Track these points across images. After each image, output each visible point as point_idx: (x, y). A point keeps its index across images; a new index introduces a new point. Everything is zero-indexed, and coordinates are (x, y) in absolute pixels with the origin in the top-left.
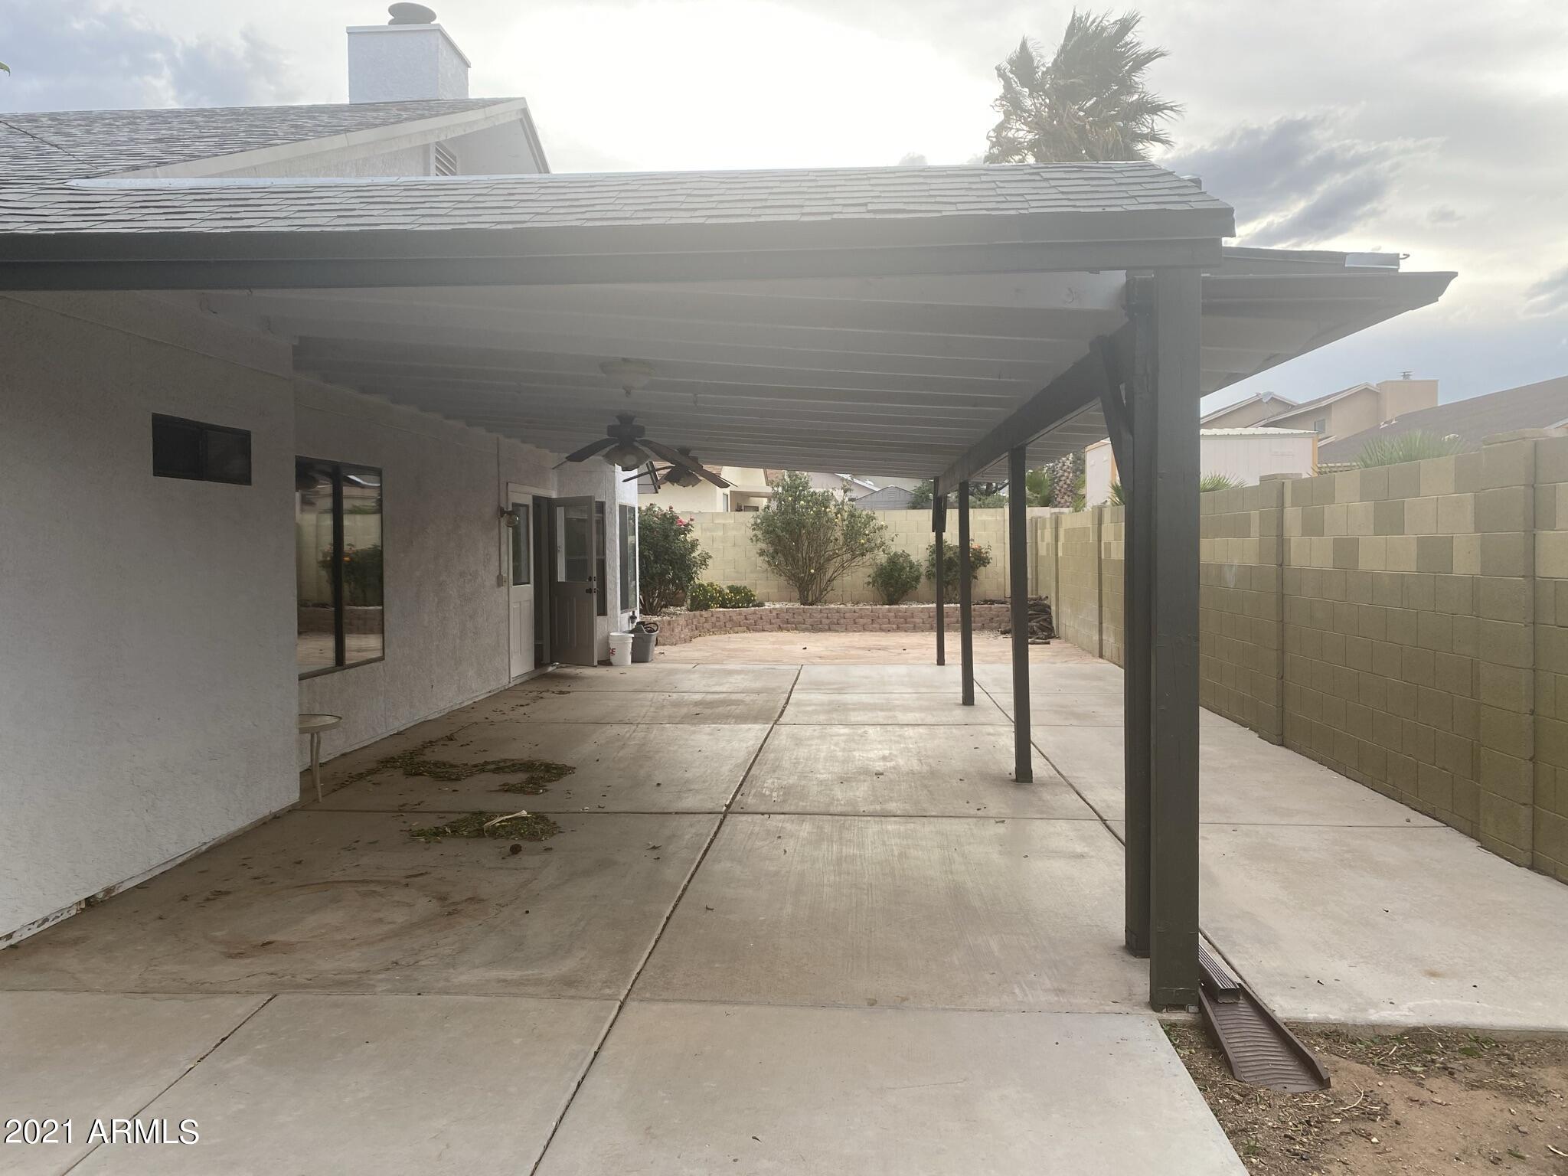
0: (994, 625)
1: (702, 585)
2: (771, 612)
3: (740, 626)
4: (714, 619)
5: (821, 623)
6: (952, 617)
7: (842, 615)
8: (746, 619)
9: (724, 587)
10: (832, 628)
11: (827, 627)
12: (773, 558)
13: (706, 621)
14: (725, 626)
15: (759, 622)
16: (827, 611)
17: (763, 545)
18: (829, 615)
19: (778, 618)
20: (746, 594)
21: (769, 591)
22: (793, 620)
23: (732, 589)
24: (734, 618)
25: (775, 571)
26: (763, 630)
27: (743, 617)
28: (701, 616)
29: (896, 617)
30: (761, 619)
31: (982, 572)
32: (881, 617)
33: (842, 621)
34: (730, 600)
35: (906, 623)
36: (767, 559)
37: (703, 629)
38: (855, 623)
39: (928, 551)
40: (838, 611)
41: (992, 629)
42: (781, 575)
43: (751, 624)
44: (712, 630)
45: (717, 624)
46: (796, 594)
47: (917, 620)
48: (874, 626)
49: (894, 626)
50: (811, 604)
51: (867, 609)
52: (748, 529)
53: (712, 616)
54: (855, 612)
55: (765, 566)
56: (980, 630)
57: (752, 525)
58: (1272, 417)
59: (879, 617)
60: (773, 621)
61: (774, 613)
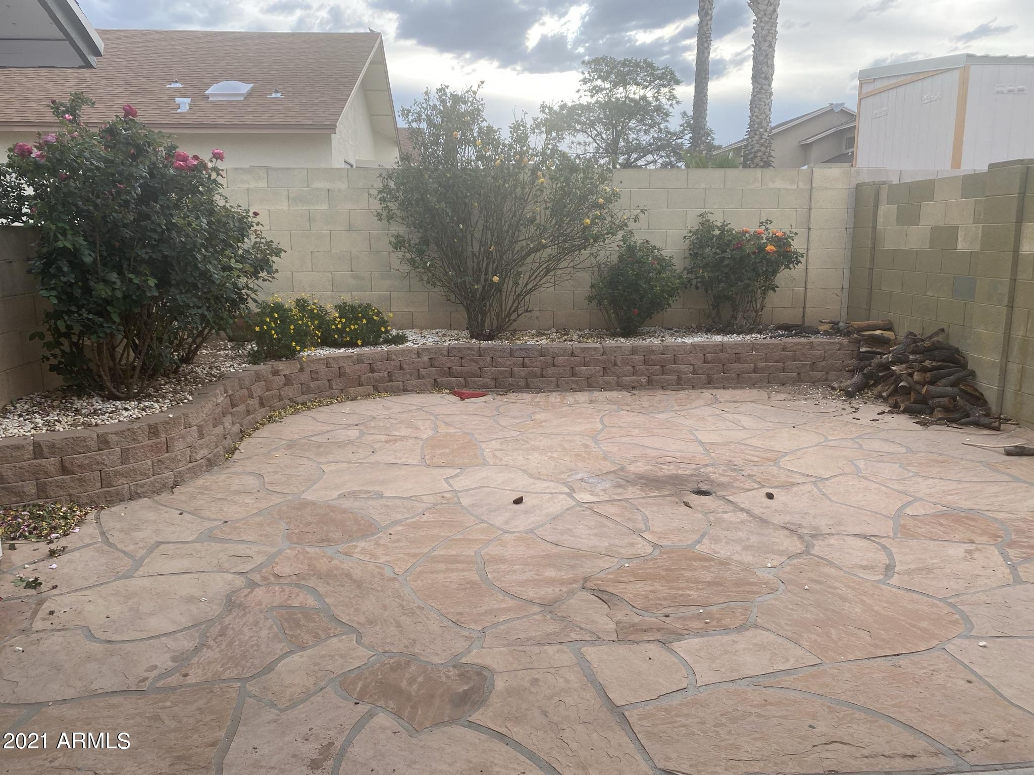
0: (819, 374)
1: (278, 307)
2: (418, 354)
3: (360, 385)
4: (305, 377)
5: (512, 374)
6: (746, 362)
7: (550, 360)
8: (372, 370)
9: (329, 307)
10: (532, 386)
11: (522, 383)
12: (421, 253)
13: (288, 381)
14: (330, 387)
15: (397, 374)
16: (523, 354)
17: (398, 229)
18: (526, 360)
19: (431, 366)
20: (370, 320)
21: (412, 310)
22: (459, 369)
23: (342, 309)
24: (348, 370)
25: (425, 278)
26: (405, 390)
27: (365, 367)
28: (276, 373)
29: (645, 362)
30: (401, 368)
31: (783, 276)
32: (618, 362)
33: (551, 371)
34: (341, 332)
35: (663, 373)
36: (408, 256)
37: (280, 400)
38: (573, 374)
39: (688, 241)
40: (543, 352)
41: (814, 383)
42: (434, 285)
43: (381, 380)
44: (300, 400)
45: (312, 385)
46: (461, 315)
47: (685, 368)
48: (607, 378)
49: (644, 380)
50: (490, 337)
51: (595, 349)
52: (371, 200)
53: (302, 370)
54: (572, 354)
55: (406, 268)
56: (793, 384)
57: (379, 192)
58: (839, 126)
59: (615, 364)
60: (423, 372)
61: (425, 358)
